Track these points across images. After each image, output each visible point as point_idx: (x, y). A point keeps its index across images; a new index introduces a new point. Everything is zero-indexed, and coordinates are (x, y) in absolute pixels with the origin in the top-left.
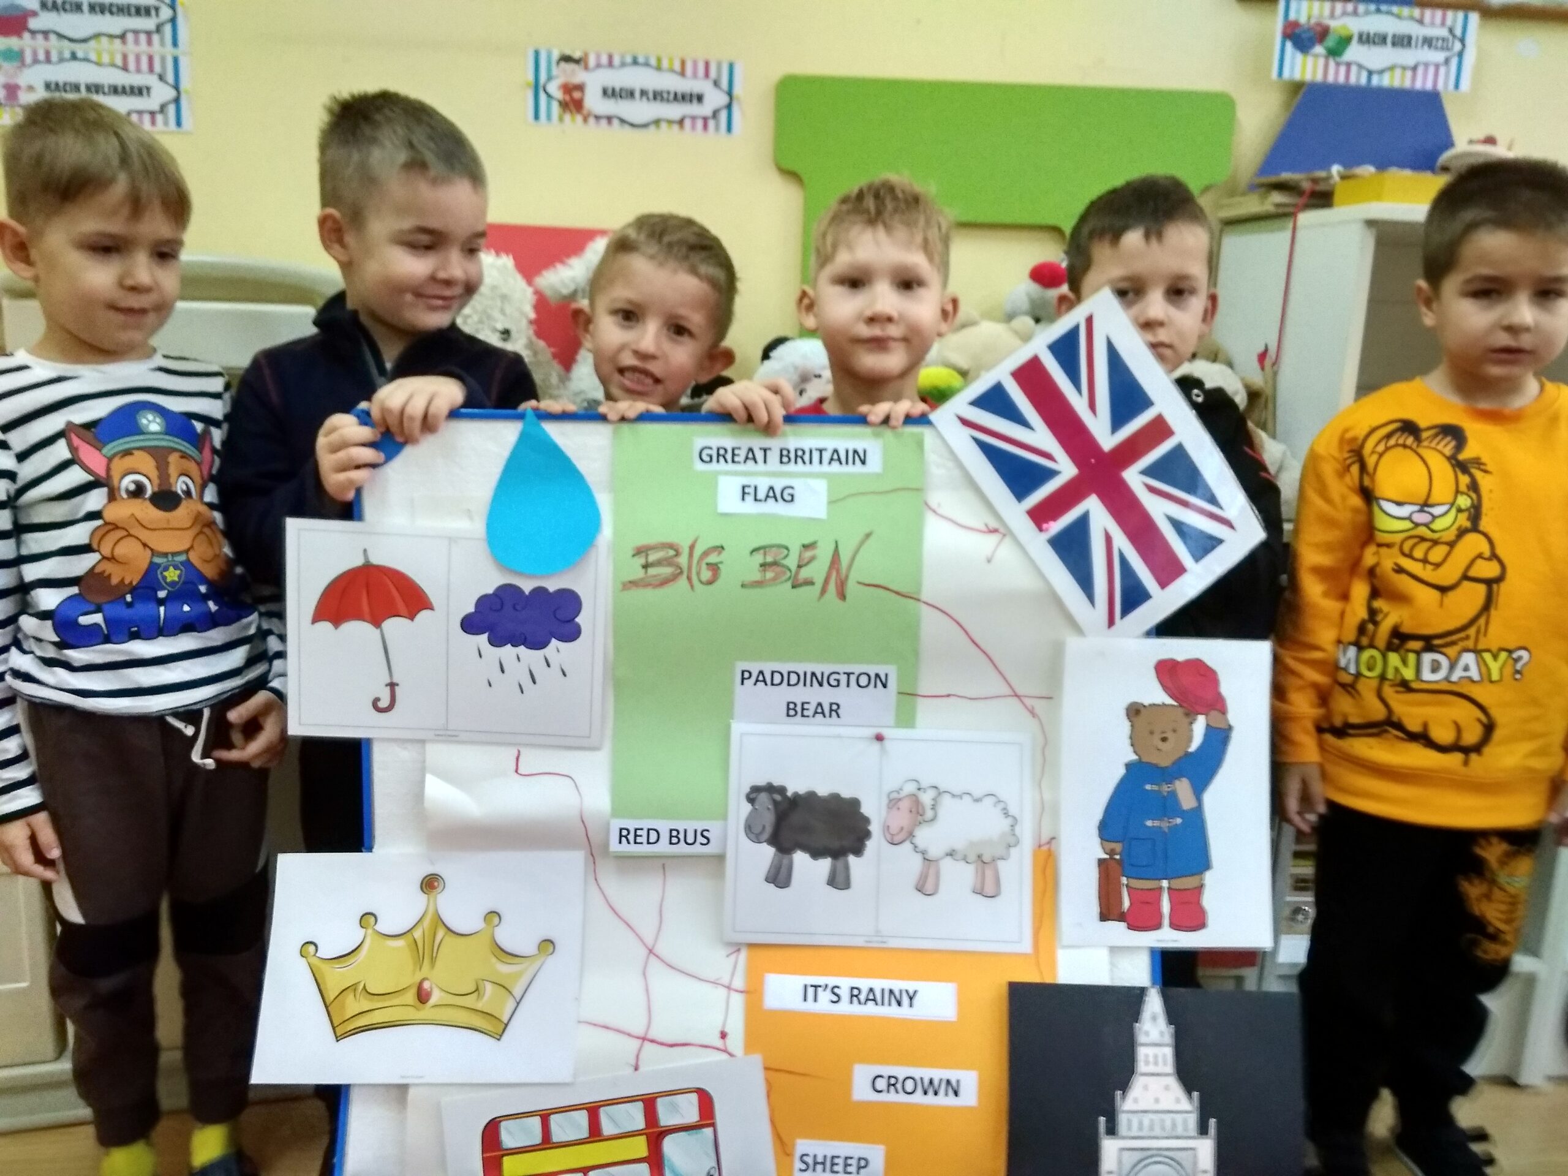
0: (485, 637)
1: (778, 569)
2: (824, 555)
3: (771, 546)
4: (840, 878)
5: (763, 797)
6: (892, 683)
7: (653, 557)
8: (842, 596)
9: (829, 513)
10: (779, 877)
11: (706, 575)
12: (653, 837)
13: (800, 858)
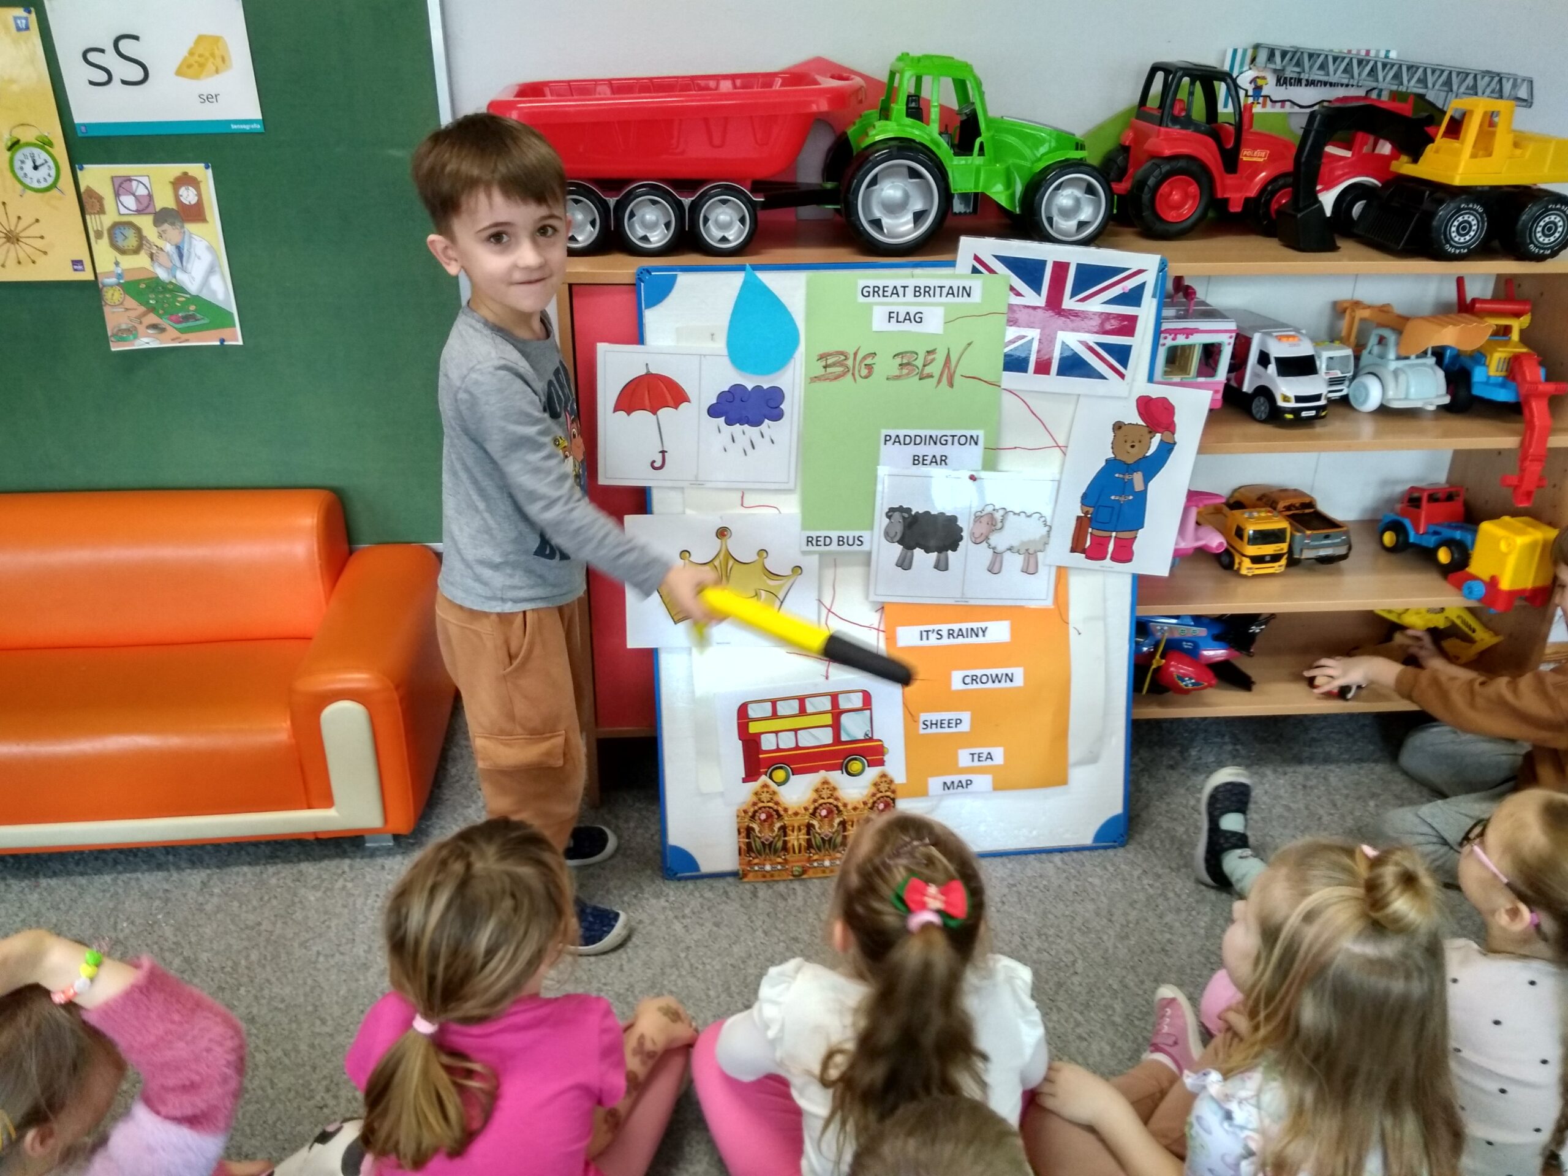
0: (723, 419)
1: (910, 367)
2: (940, 358)
3: (907, 352)
4: (942, 564)
5: (897, 515)
6: (981, 442)
7: (830, 361)
8: (951, 385)
9: (945, 329)
10: (904, 564)
11: (864, 372)
12: (828, 540)
13: (918, 552)
